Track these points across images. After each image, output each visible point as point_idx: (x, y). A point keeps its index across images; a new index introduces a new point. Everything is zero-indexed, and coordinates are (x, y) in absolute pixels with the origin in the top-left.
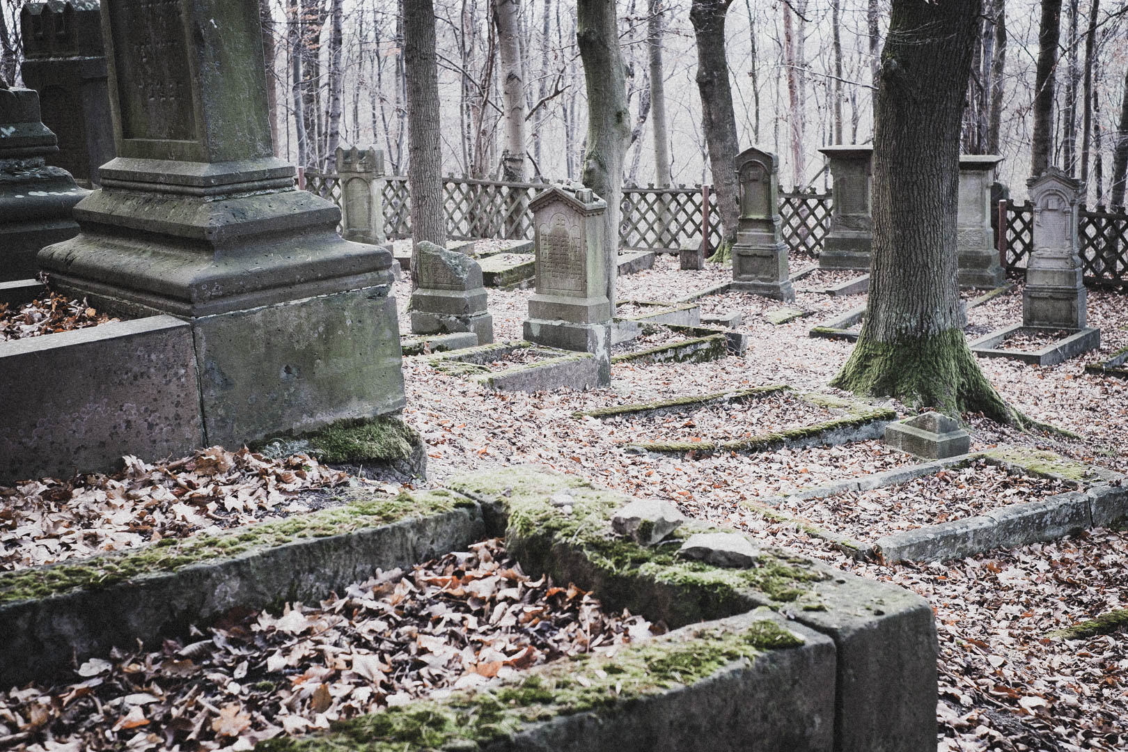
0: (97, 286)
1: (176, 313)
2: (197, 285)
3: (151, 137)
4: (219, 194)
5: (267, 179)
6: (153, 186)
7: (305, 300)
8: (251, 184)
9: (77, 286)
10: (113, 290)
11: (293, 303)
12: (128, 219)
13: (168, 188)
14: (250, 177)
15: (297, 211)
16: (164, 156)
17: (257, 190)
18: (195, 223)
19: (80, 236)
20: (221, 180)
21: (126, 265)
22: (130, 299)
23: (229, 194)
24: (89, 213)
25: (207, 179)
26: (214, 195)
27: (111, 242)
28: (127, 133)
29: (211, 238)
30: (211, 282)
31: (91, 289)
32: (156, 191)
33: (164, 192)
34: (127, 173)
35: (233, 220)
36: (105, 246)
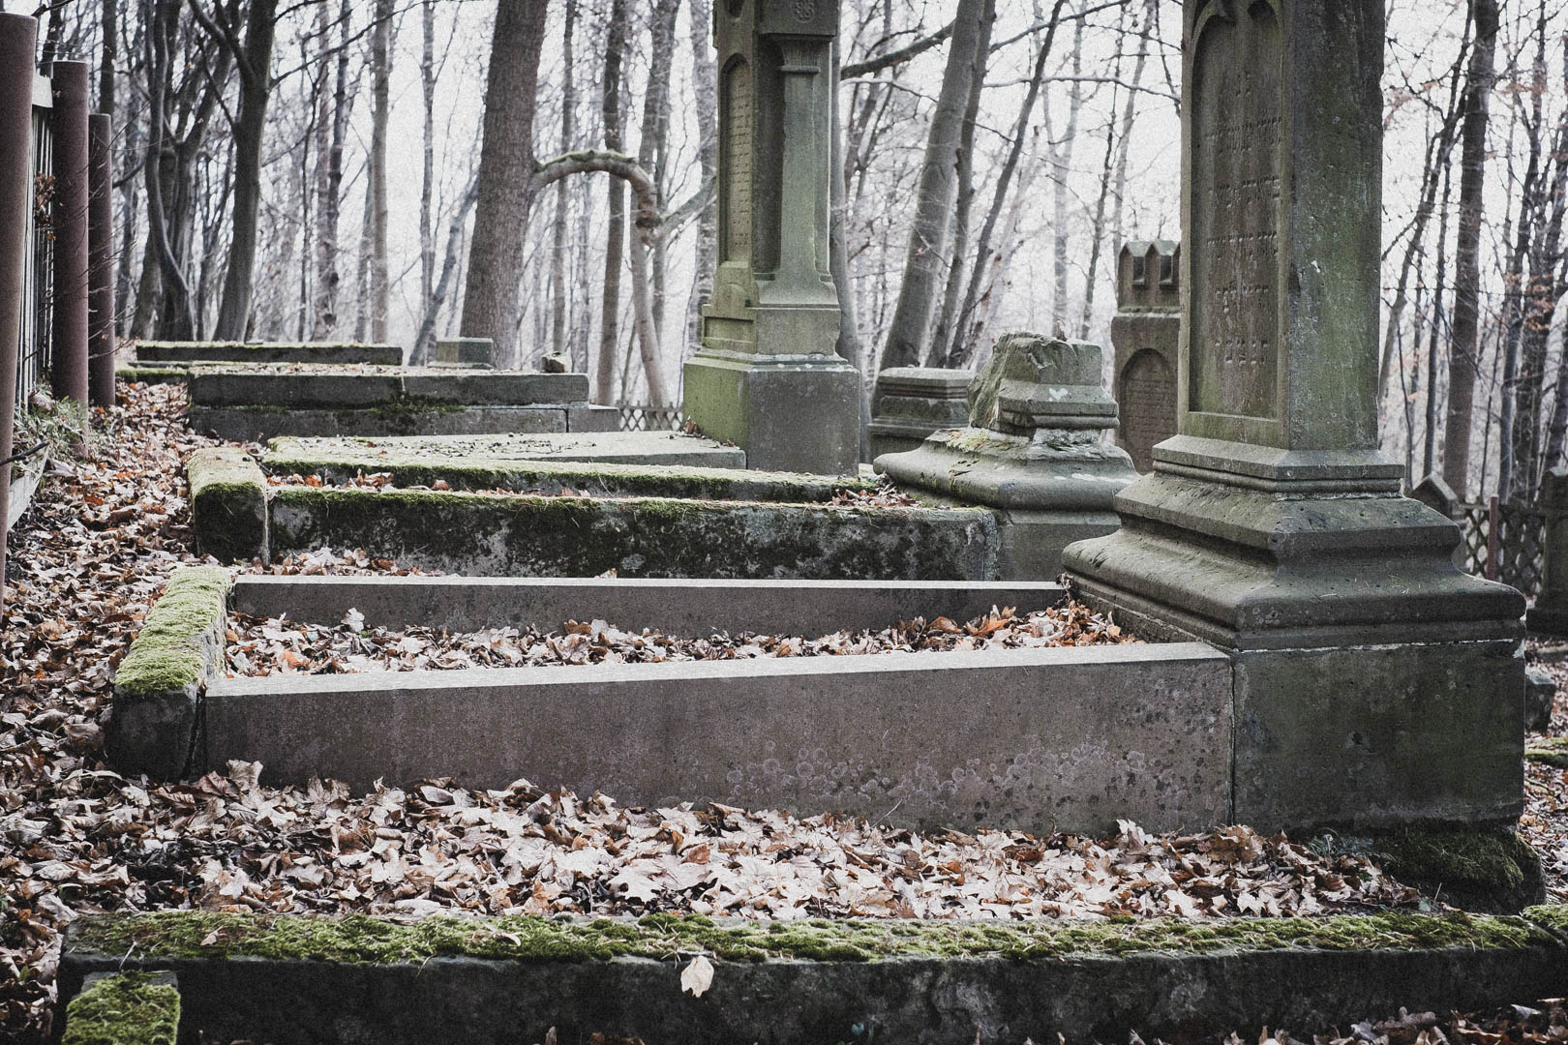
0: (1127, 598)
1: (1216, 641)
2: (1247, 608)
3: (1221, 411)
4: (1296, 492)
5: (1364, 478)
6: (1216, 475)
7: (1393, 647)
8: (1340, 483)
9: (1104, 596)
10: (1144, 604)
11: (1376, 648)
12: (1179, 514)
13: (1232, 478)
14: (1340, 473)
15: (1399, 525)
16: (1235, 437)
17: (1348, 492)
18: (1257, 527)
19: (1120, 533)
20: (1301, 473)
21: (1165, 573)
22: (1164, 619)
23: (1309, 494)
24: (1135, 504)
25: (1281, 470)
26: (1288, 492)
27: (1154, 543)
28: (1193, 406)
29: (1273, 547)
30: (1266, 606)
31: (1119, 601)
32: (1218, 481)
33: (1228, 484)
34: (1186, 455)
35: (1308, 528)
36: (1146, 548)
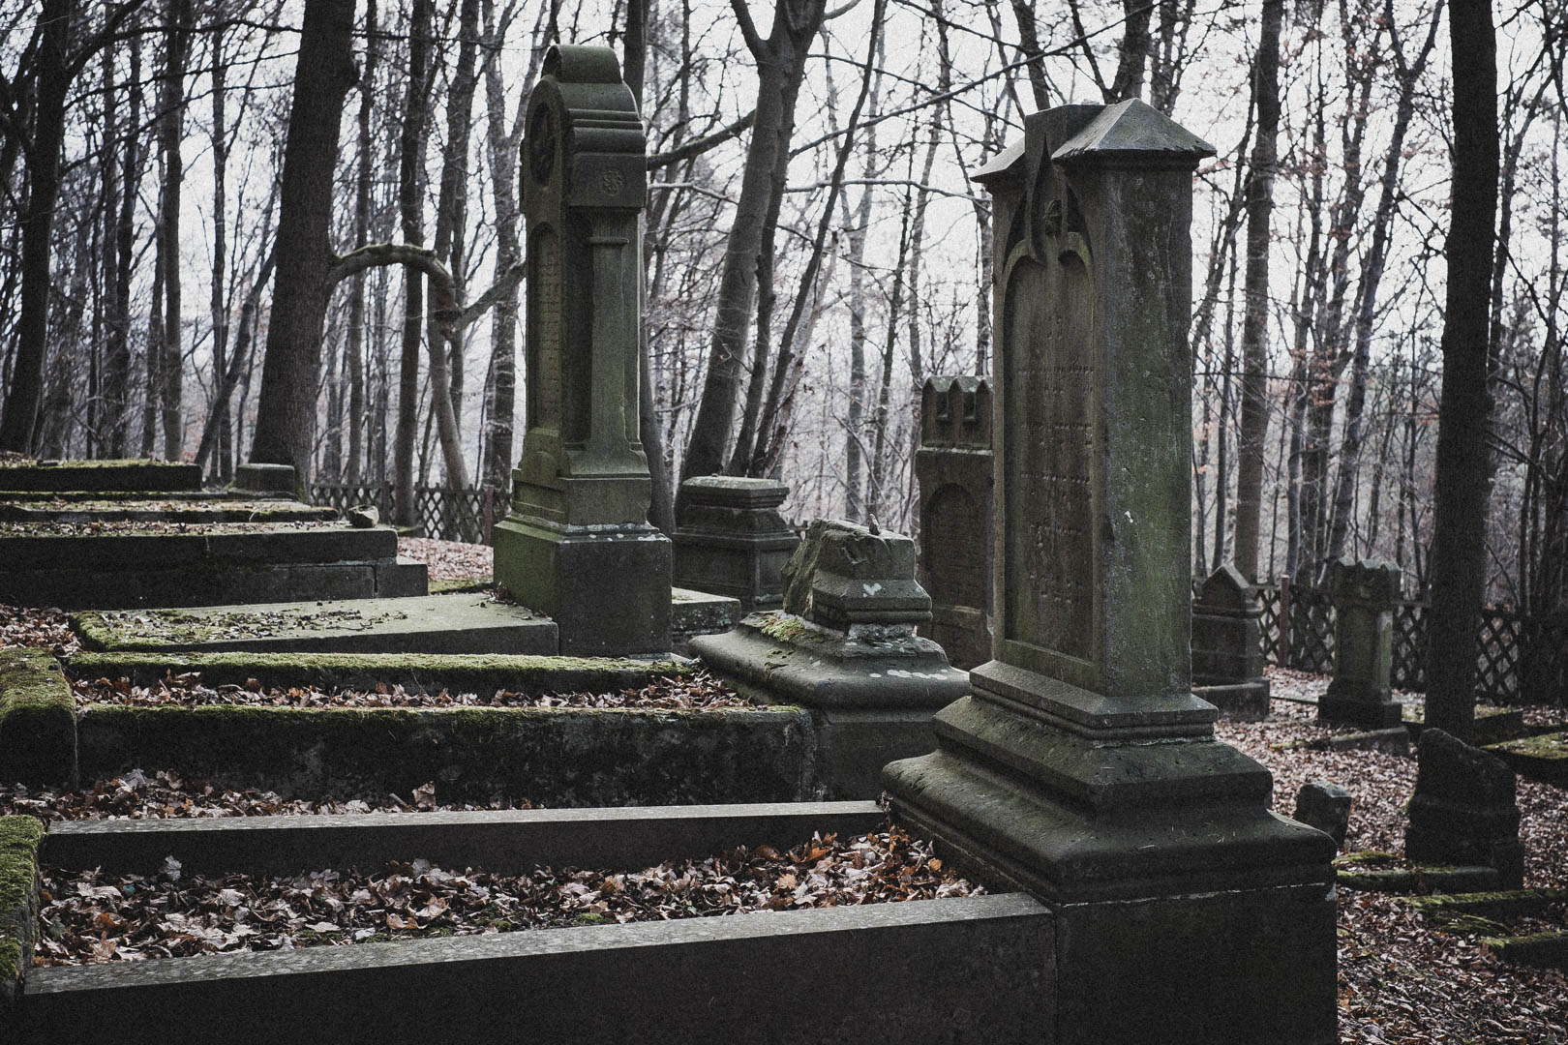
0: (948, 830)
1: (1037, 893)
2: (1070, 861)
3: (1036, 643)
4: (1114, 738)
5: (1179, 723)
6: (1033, 711)
7: (1210, 895)
8: (1157, 729)
9: (924, 823)
10: (964, 839)
11: (1193, 897)
12: (997, 748)
13: (1050, 717)
14: (1155, 719)
15: (1212, 772)
16: (1050, 673)
17: (1163, 737)
18: (1076, 774)
19: (937, 754)
20: (1117, 721)
21: (984, 812)
22: (984, 857)
23: (1125, 741)
24: (952, 729)
25: (1099, 718)
26: (1106, 739)
27: (973, 770)
28: (1009, 633)
29: (1095, 800)
30: (1087, 860)
31: (939, 831)
32: (1036, 718)
33: (1045, 722)
34: (1004, 685)
35: (1125, 779)
36: (965, 776)
